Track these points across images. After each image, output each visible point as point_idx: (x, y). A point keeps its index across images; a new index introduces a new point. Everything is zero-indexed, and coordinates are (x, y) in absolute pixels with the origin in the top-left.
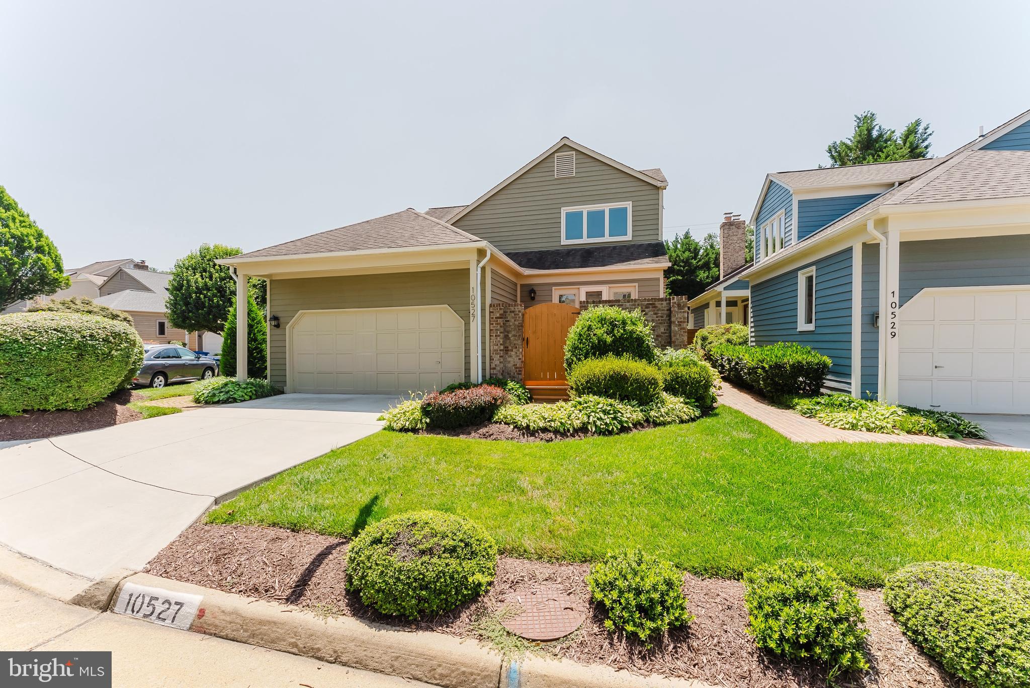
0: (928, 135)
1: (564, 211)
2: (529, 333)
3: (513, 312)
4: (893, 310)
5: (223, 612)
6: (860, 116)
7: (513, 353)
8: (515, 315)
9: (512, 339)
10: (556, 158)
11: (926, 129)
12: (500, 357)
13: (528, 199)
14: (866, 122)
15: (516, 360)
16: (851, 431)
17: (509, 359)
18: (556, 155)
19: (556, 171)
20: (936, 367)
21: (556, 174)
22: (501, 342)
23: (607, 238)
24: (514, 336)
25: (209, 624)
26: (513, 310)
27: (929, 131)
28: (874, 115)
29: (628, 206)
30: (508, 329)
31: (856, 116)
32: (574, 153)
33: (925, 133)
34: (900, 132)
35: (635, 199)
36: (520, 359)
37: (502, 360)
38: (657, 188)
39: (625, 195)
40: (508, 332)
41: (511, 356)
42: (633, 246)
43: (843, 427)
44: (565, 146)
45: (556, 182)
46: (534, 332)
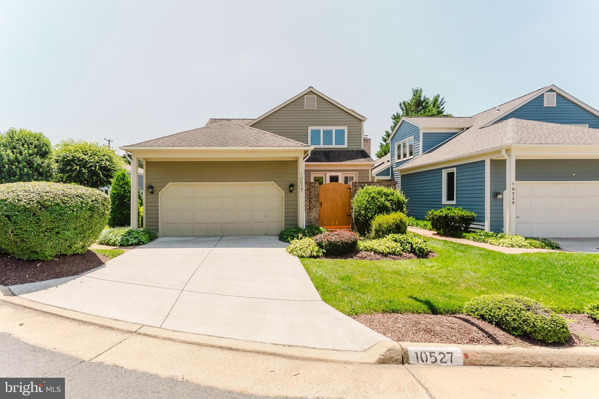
0: (444, 103)
1: (310, 128)
2: (322, 199)
3: (314, 187)
4: (513, 191)
5: (478, 353)
6: (415, 90)
7: (314, 211)
8: (315, 188)
9: (313, 202)
10: (305, 98)
11: (442, 100)
12: (307, 213)
13: (288, 120)
14: (417, 93)
15: (316, 214)
16: (512, 248)
17: (311, 214)
18: (305, 96)
19: (305, 106)
20: (517, 217)
21: (305, 107)
22: (308, 204)
23: (334, 146)
24: (314, 200)
25: (474, 360)
26: (314, 186)
27: (444, 101)
28: (422, 90)
29: (345, 129)
30: (311, 197)
31: (413, 89)
32: (316, 96)
33: (442, 102)
34: (431, 99)
35: (349, 125)
36: (317, 214)
37: (308, 215)
38: (360, 120)
39: (344, 123)
40: (311, 198)
41: (312, 212)
42: (349, 151)
43: (507, 246)
44: (311, 92)
45: (305, 112)
46: (325, 199)
